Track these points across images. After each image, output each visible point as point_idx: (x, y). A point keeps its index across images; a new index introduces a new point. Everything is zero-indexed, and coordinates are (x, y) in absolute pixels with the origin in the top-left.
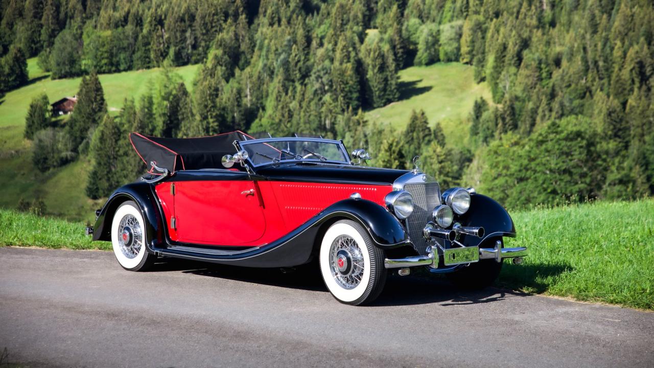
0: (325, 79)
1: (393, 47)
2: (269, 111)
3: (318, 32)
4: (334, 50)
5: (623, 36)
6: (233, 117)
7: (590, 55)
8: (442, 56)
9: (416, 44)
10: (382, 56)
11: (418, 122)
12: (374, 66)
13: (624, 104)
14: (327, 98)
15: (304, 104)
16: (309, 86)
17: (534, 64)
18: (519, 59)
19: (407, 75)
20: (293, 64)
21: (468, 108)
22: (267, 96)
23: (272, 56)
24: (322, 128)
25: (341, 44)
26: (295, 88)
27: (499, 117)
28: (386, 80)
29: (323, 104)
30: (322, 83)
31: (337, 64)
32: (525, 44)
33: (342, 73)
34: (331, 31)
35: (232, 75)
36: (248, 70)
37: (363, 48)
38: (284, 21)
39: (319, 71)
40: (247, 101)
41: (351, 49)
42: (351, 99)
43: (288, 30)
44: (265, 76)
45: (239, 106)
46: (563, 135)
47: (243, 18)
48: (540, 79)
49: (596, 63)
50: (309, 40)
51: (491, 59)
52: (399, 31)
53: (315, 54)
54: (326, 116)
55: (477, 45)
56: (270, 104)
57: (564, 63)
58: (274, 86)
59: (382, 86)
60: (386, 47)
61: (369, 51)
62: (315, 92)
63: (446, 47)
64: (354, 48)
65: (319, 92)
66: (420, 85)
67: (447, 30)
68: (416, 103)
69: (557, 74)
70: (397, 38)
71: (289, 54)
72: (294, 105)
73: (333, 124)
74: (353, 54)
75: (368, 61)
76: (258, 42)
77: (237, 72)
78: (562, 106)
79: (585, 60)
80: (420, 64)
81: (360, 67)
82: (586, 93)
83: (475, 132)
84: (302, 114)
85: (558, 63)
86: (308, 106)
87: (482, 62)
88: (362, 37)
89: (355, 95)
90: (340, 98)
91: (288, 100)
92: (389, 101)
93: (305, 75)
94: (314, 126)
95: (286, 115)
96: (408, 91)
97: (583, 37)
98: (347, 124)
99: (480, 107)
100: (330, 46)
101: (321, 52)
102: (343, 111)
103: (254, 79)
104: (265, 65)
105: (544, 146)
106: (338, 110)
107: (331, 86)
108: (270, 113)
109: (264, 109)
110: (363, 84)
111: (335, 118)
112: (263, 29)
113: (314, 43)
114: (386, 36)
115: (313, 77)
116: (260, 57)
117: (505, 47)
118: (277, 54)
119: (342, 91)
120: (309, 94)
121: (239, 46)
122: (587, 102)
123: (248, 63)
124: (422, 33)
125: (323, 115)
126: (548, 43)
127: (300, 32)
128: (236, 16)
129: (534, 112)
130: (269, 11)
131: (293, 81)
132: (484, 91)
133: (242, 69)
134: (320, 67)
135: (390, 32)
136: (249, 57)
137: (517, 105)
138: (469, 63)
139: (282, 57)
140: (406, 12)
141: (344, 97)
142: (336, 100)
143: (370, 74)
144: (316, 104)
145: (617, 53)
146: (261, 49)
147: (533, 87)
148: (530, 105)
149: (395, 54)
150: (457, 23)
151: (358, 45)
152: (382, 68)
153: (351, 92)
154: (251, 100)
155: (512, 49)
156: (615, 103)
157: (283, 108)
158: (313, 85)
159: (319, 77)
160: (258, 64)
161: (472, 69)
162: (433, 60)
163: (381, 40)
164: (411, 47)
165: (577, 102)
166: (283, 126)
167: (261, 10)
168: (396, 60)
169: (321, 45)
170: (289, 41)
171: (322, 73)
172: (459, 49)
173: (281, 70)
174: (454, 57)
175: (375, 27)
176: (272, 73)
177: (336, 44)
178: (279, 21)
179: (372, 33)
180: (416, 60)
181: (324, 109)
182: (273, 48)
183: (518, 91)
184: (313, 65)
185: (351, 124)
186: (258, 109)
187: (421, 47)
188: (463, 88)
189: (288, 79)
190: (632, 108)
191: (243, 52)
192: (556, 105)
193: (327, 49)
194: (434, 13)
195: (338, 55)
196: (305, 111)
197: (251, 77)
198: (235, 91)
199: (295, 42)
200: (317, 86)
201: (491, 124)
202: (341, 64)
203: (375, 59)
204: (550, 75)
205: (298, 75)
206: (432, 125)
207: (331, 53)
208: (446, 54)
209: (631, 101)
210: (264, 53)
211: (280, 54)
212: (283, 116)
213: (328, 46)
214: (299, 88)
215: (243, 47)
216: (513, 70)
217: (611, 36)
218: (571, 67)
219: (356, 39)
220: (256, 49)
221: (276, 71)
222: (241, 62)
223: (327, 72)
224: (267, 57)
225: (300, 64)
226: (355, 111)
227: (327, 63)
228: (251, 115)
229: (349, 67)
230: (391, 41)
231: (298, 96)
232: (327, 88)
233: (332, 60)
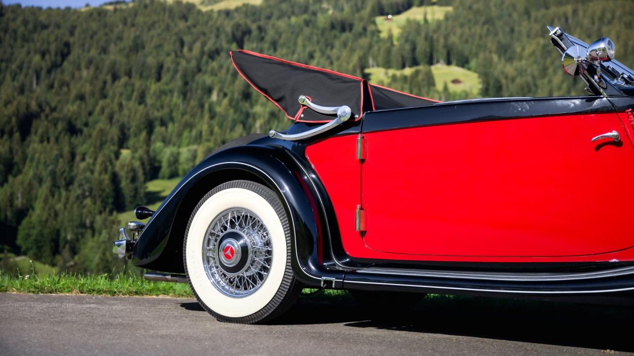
0: (86, 187)
1: (143, 164)
2: (38, 211)
3: (81, 149)
4: (94, 164)
6: (6, 216)
8: (181, 172)
9: (160, 162)
10: (133, 170)
12: (127, 178)
14: (88, 201)
15: (68, 206)
16: (72, 192)
19: (154, 186)
20: (59, 173)
22: (36, 198)
23: (41, 167)
24: (83, 225)
25: (100, 160)
26: (60, 193)
28: (136, 189)
29: (84, 207)
30: (84, 191)
31: (96, 175)
33: (101, 183)
34: (92, 149)
35: (6, 181)
36: (20, 177)
37: (118, 164)
38: (52, 140)
39: (81, 180)
40: (19, 202)
41: (108, 164)
42: (107, 203)
43: (56, 147)
44: (35, 183)
45: (12, 206)
47: (17, 135)
50: (73, 155)
52: (148, 152)
53: (78, 167)
54: (87, 217)
56: (38, 205)
58: (43, 191)
59: (132, 194)
60: (137, 164)
61: (123, 166)
62: (78, 197)
63: (184, 166)
64: (111, 163)
65: (81, 197)
67: (185, 152)
70: (145, 157)
71: (56, 166)
72: (59, 206)
73: (92, 223)
74: (110, 168)
75: (122, 174)
76: (29, 156)
77: (10, 178)
80: (163, 178)
81: (115, 179)
84: (66, 214)
86: (72, 208)
88: (117, 155)
89: (111, 200)
90: (99, 202)
91: (54, 202)
93: (69, 183)
94: (76, 223)
95: (53, 214)
98: (104, 221)
100: (91, 161)
101: (83, 165)
102: (100, 213)
103: (26, 185)
104: (35, 174)
106: (97, 211)
107: (91, 192)
108: (38, 213)
109: (33, 209)
110: (117, 192)
111: (94, 218)
112: (34, 145)
113: (78, 158)
114: (137, 155)
115: (76, 184)
116: (30, 167)
118: (46, 165)
119: (100, 196)
120: (72, 197)
121: (13, 158)
123: (20, 172)
124: (165, 154)
125: (84, 216)
127: (66, 149)
128: (11, 134)
130: (40, 131)
131: (59, 187)
133: (15, 176)
134: (82, 177)
135: (140, 152)
136: (21, 167)
139: (50, 168)
140: (153, 137)
141: (102, 202)
142: (95, 203)
143: (123, 184)
144: (78, 207)
146: (32, 160)
149: (144, 169)
150: (193, 147)
151: (114, 161)
152: (134, 179)
153: (107, 197)
154: (22, 202)
157: (50, 209)
158: (76, 191)
159: (80, 185)
160: (29, 172)
162: (173, 175)
163: (133, 158)
164: (157, 164)
166: (49, 224)
167: (33, 130)
168: (145, 174)
169: (83, 159)
170: (57, 156)
171: (83, 182)
173: (49, 178)
175: (128, 148)
176: (40, 181)
177: (96, 159)
178: (48, 140)
179: (125, 153)
180: (161, 174)
181: (85, 211)
182: (43, 160)
184: (76, 176)
185: (107, 223)
186: (28, 210)
187: (165, 165)
189: (55, 186)
191: (16, 163)
193: (88, 164)
194: (174, 139)
195: (98, 168)
196: (69, 212)
197: (22, 183)
198: (8, 193)
199: (62, 156)
200: (79, 192)
202: (100, 174)
203: (127, 172)
205: (63, 183)
207: (91, 167)
208: (184, 171)
210: (34, 164)
211: (48, 166)
212: (50, 215)
213: (89, 160)
214: (64, 193)
215: (17, 159)
219: (113, 156)
220: (28, 161)
221: (44, 179)
222: (15, 171)
223: (88, 181)
224: (37, 167)
225: (65, 174)
226: (111, 213)
227: (88, 174)
228: (22, 214)
229: (106, 178)
230: (141, 159)
231: (63, 200)
232: (87, 194)
233: (92, 172)
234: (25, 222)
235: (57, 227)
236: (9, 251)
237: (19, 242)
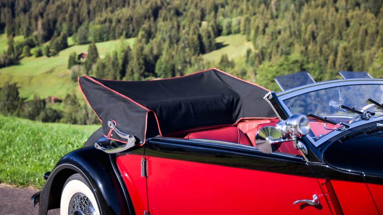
0: (186, 42)
1: (213, 29)
3: (182, 23)
4: (189, 30)
5: (306, 21)
6: (150, 59)
7: (293, 29)
8: (233, 31)
9: (222, 27)
10: (209, 32)
11: (225, 59)
12: (206, 36)
13: (307, 49)
14: (187, 50)
15: (178, 53)
17: (270, 33)
18: (264, 32)
19: (219, 40)
20: (173, 36)
21: (244, 52)
22: (163, 49)
23: (164, 33)
24: (185, 62)
25: (192, 28)
26: (174, 47)
27: (257, 55)
28: (210, 42)
30: (185, 44)
31: (190, 36)
32: (266, 26)
33: (193, 40)
34: (188, 23)
35: (149, 41)
36: (155, 39)
37: (201, 30)
38: (169, 19)
39: (183, 39)
40: (155, 52)
41: (196, 30)
42: (197, 50)
43: (171, 23)
44: (162, 42)
45: (152, 54)
46: (291, 62)
47: (152, 19)
48: (273, 40)
49: (295, 33)
50: (179, 27)
51: (253, 32)
52: (215, 22)
53: (181, 32)
54: (187, 57)
55: (247, 27)
56: (164, 53)
57: (282, 33)
58: (166, 45)
59: (209, 44)
60: (210, 29)
61: (203, 30)
62: (182, 48)
63: (234, 28)
64: (198, 29)
65: (184, 48)
66: (225, 44)
67: (234, 21)
68: (223, 51)
69: (279, 37)
70: (214, 25)
71: (171, 33)
72: (174, 53)
73: (190, 60)
74: (197, 32)
75: (203, 34)
76: (159, 28)
77: (151, 40)
78: (282, 50)
79: (290, 31)
80: (224, 35)
81: (200, 37)
82: (291, 45)
83: (247, 62)
84: (177, 57)
85: (279, 33)
86: (180, 53)
87: (249, 34)
88: (200, 25)
89: (198, 48)
90: (193, 50)
91: (171, 51)
92: (212, 50)
93: (178, 41)
94: (182, 61)
95: (171, 57)
96: (219, 46)
97: (289, 22)
98: (196, 59)
99: (249, 52)
101: (184, 31)
102: (194, 55)
103: (158, 43)
104: (162, 38)
105: (282, 67)
106: (192, 54)
108: (164, 57)
109: (162, 55)
110: (201, 44)
111: (191, 58)
112: (161, 23)
113: (181, 28)
114: (210, 24)
115: (181, 41)
116: (159, 34)
117: (258, 27)
118: (166, 32)
119: (193, 46)
120: (180, 48)
121: (151, 30)
122: (292, 48)
123: (154, 37)
124: (224, 22)
126: (276, 25)
127: (175, 24)
128: (149, 18)
129: (271, 53)
130: (163, 15)
131: (173, 43)
132: (250, 45)
133: (153, 39)
134: (184, 37)
135: (212, 23)
136: (155, 34)
137: (264, 50)
138: (244, 34)
139: (169, 34)
140: (218, 14)
142: (190, 50)
143: (204, 40)
144: (183, 53)
145: (303, 28)
146: (160, 30)
147: (270, 43)
148: (269, 50)
149: (214, 31)
150: (239, 18)
152: (209, 37)
154: (157, 52)
155: (261, 28)
156: (303, 48)
157: (169, 54)
158: (181, 45)
159: (183, 42)
160: (159, 37)
161: (245, 37)
162: (229, 33)
163: (208, 26)
164: (220, 28)
165: (288, 49)
166: (170, 62)
167: (159, 15)
168: (215, 33)
169: (184, 28)
170: (171, 27)
171: (185, 40)
172: (239, 29)
173: (168, 39)
174: (238, 32)
175: (205, 20)
176: (164, 40)
177: (190, 28)
178: (167, 19)
179: (204, 23)
180: (223, 33)
181: (186, 54)
182: (165, 30)
183: (264, 45)
184: (181, 37)
186: (159, 55)
187: (224, 28)
188: (241, 44)
189: (171, 43)
190: (310, 50)
191: (153, 32)
192: (279, 50)
193: (186, 31)
194: (229, 14)
195: (191, 32)
196: (179, 56)
197: (156, 42)
198: (150, 47)
199: (173, 27)
200: (183, 45)
201: (254, 59)
202: (192, 35)
203: (206, 34)
204: (276, 38)
205: (175, 41)
206: (230, 59)
207: (188, 32)
209: (310, 47)
210: (161, 32)
213: (187, 28)
214: (176, 46)
215: (153, 30)
216: (262, 36)
217: (301, 21)
218: (285, 35)
219: (198, 26)
220: (158, 31)
221: (166, 40)
222: (152, 36)
223: (187, 39)
224: (162, 34)
225: (176, 37)
226: (199, 55)
227: (187, 36)
228: (157, 58)
229: (195, 37)
230: (212, 26)
231: (175, 49)
232: (187, 46)
233: (188, 34)
234: (158, 62)
235: (174, 63)
236: (152, 76)
237: (157, 71)
